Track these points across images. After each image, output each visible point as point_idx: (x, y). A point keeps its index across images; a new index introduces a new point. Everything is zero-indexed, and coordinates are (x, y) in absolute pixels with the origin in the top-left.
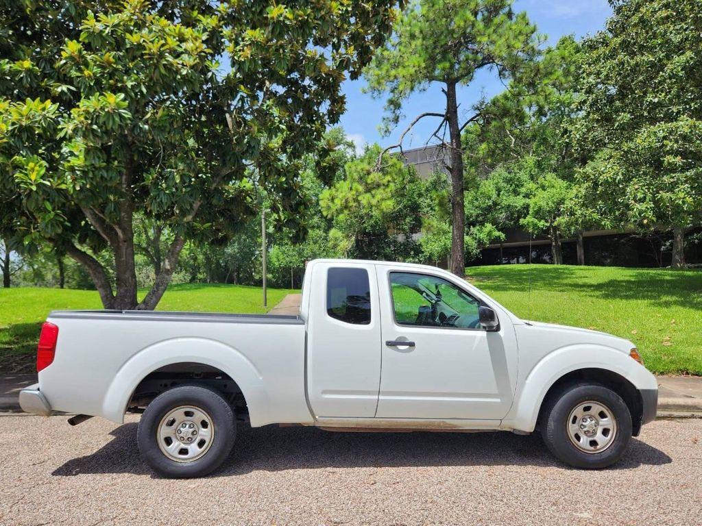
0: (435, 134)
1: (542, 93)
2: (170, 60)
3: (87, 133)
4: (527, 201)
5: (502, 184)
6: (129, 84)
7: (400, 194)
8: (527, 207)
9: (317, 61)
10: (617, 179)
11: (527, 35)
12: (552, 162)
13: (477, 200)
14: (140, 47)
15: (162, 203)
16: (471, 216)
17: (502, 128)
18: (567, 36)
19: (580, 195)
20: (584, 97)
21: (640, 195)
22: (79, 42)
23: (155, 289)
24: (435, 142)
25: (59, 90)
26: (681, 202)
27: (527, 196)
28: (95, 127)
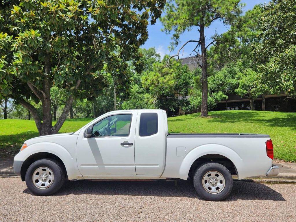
0: (194, 50)
1: (243, 31)
2: (61, 14)
3: (22, 48)
4: (238, 81)
5: (227, 73)
6: (42, 26)
7: (178, 78)
8: (238, 84)
9: (130, 15)
10: (277, 71)
11: (236, 4)
12: (250, 63)
13: (215, 80)
14: (47, 8)
15: (60, 81)
16: (213, 88)
17: (225, 47)
18: (258, 5)
19: (259, 78)
20: (261, 32)
21: (287, 78)
22: (19, 6)
23: (60, 120)
24: (194, 54)
25: (13, 29)
27: (238, 79)
28: (26, 45)
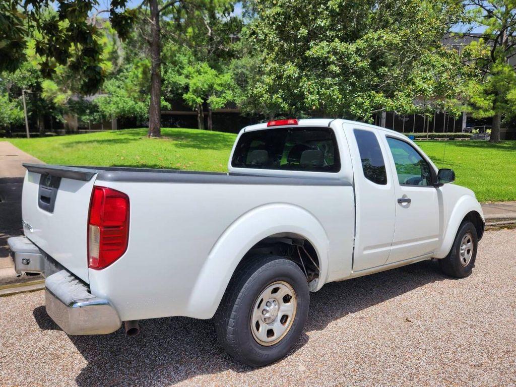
4: (188, 81)
8: (188, 86)
10: (296, 76)
17: (202, 18)
21: (311, 89)
26: (336, 97)
27: (187, 77)
